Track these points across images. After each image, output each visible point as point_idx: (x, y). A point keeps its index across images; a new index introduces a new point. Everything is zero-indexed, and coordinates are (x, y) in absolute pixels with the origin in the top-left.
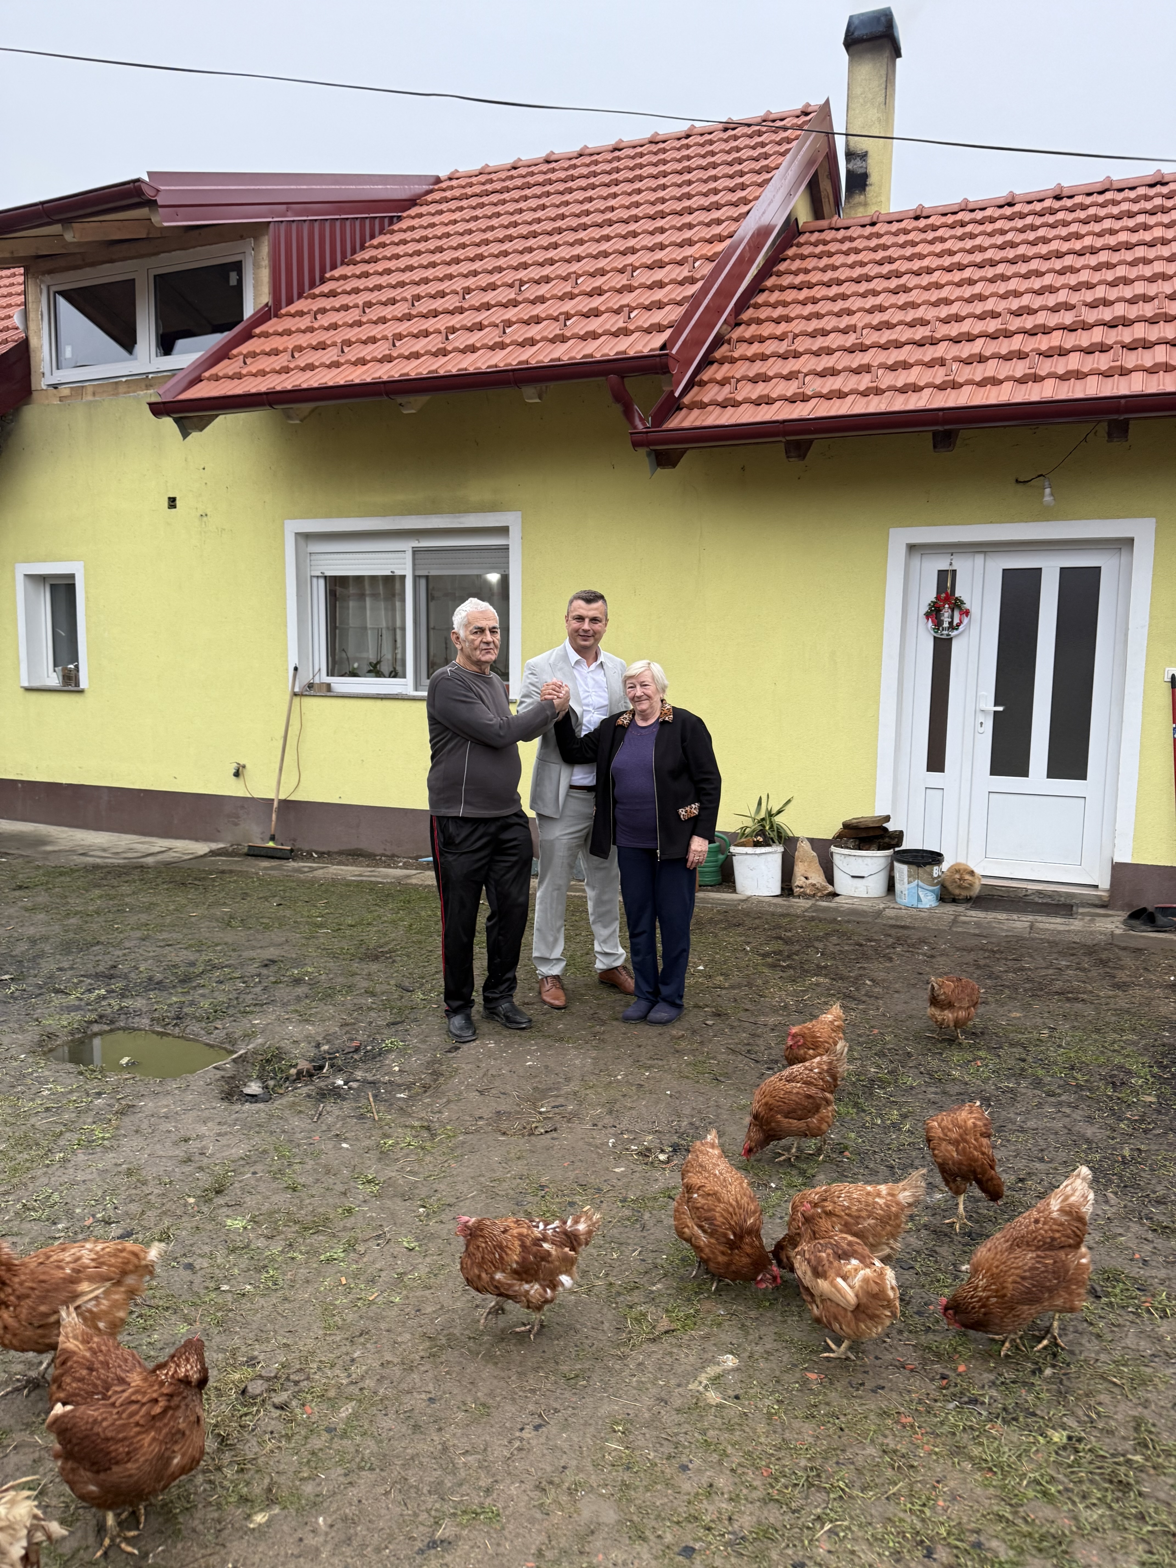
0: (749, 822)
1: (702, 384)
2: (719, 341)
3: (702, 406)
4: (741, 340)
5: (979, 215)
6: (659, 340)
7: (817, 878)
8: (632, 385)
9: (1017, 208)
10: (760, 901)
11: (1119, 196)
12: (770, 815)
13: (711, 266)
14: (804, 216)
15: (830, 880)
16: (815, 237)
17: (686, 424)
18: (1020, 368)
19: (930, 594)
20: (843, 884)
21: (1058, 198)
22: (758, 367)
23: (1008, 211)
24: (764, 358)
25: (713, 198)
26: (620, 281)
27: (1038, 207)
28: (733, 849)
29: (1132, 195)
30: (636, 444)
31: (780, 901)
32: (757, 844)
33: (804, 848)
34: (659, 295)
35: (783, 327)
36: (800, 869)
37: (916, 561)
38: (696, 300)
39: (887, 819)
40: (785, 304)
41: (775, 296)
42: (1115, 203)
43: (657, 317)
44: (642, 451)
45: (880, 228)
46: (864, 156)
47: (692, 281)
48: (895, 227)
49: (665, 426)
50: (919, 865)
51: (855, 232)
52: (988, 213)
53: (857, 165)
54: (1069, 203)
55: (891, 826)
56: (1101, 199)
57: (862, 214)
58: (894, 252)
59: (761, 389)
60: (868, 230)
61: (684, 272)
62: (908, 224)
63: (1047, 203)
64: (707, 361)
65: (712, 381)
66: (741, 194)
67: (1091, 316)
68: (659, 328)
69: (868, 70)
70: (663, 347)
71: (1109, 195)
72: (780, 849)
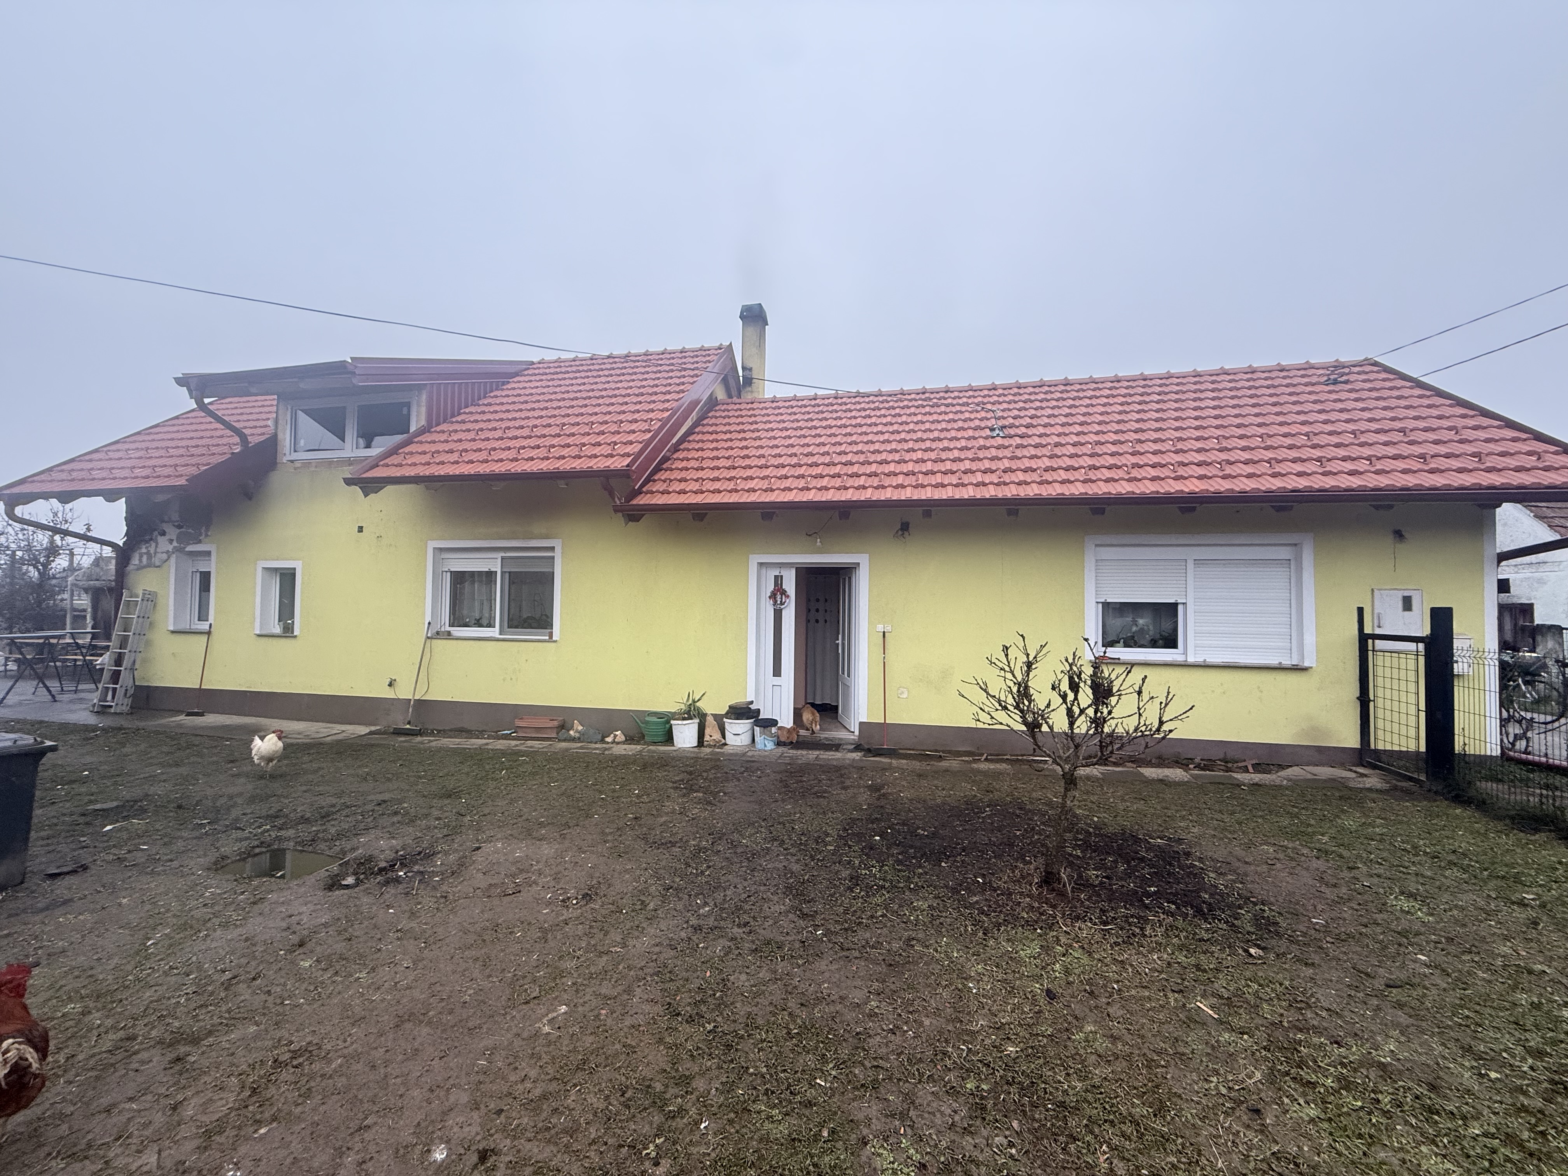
0: (683, 707)
1: (655, 481)
2: (665, 459)
3: (652, 492)
4: (678, 459)
5: (800, 403)
6: (628, 460)
7: (717, 736)
8: (613, 482)
9: (817, 401)
10: (684, 750)
11: (862, 400)
12: (694, 702)
13: (660, 423)
14: (721, 395)
15: (724, 737)
16: (725, 407)
17: (641, 502)
18: (801, 483)
19: (771, 587)
20: (730, 739)
21: (836, 398)
22: (683, 474)
23: (813, 402)
24: (687, 469)
25: (668, 388)
26: (614, 428)
27: (826, 402)
28: (672, 722)
29: (867, 400)
30: (616, 511)
31: (696, 750)
32: (684, 719)
33: (710, 719)
34: (632, 437)
35: (700, 454)
36: (708, 731)
37: (764, 571)
38: (648, 442)
39: (752, 702)
40: (703, 441)
41: (700, 437)
42: (859, 403)
43: (629, 449)
44: (620, 514)
45: (755, 406)
46: (751, 369)
47: (649, 431)
48: (763, 405)
49: (634, 502)
50: (765, 727)
51: (743, 406)
52: (804, 402)
53: (747, 373)
54: (840, 401)
55: (753, 707)
56: (853, 400)
57: (749, 397)
58: (758, 419)
59: (682, 486)
60: (750, 406)
61: (646, 427)
62: (767, 405)
63: (830, 401)
64: (657, 469)
65: (659, 479)
66: (682, 387)
67: (837, 459)
68: (628, 455)
69: (752, 331)
70: (628, 466)
71: (857, 399)
72: (697, 721)
